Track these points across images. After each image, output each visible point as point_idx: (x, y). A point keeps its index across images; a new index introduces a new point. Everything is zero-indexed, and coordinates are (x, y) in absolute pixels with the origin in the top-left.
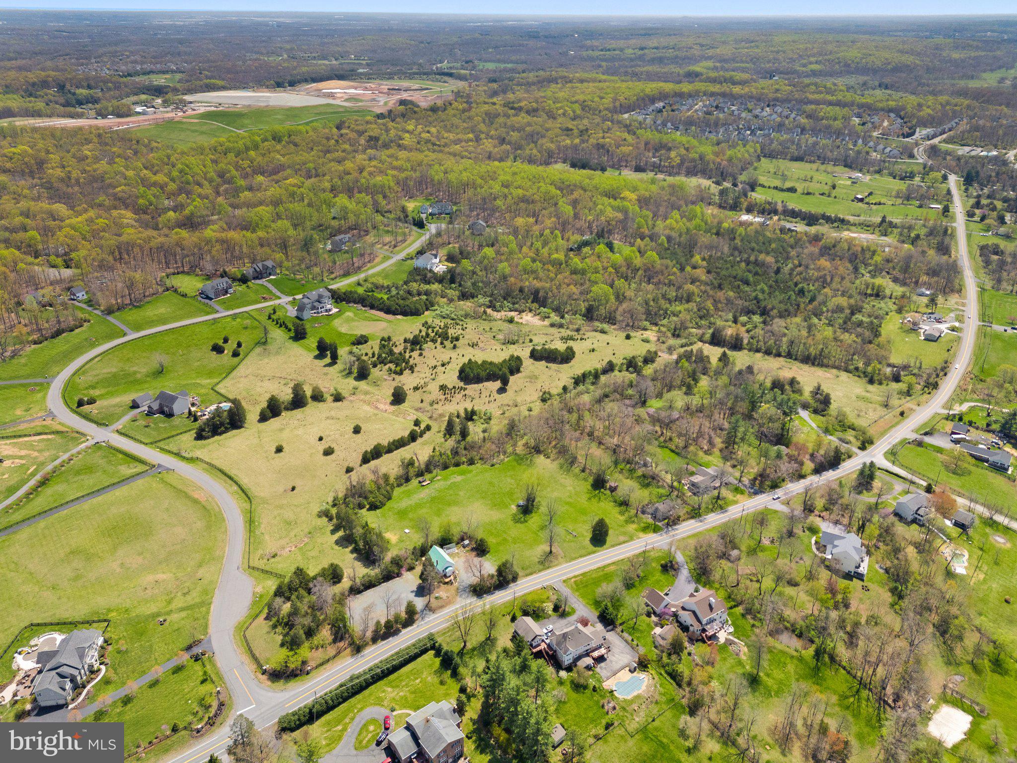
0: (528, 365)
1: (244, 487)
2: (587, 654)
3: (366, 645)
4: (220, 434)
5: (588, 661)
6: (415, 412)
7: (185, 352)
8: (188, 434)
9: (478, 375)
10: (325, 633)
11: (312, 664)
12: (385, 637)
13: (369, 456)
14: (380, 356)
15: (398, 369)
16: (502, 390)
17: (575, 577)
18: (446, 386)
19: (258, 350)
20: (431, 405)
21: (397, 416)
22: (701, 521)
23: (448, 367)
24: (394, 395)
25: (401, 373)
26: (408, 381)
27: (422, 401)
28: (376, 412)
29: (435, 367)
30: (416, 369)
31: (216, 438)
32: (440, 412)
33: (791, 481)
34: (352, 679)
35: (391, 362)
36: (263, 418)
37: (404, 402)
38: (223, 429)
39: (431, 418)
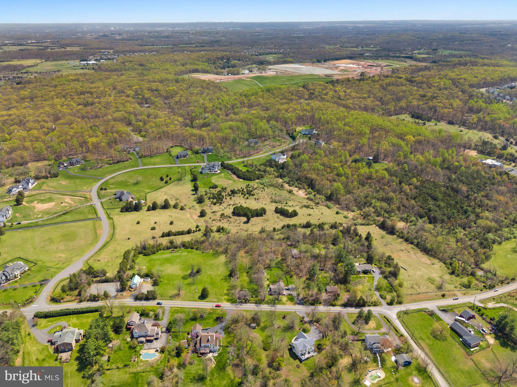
1: (115, 233)
2: (145, 337)
3: (84, 301)
4: (129, 212)
5: (143, 339)
7: (151, 178)
8: (120, 209)
9: (241, 213)
10: (76, 292)
11: (65, 300)
12: (92, 301)
13: (165, 235)
14: (215, 195)
15: (216, 202)
16: (247, 222)
17: (177, 307)
18: (224, 214)
20: (213, 221)
21: (195, 222)
22: (257, 306)
24: (201, 213)
25: (215, 204)
26: (214, 208)
27: (210, 218)
29: (230, 205)
30: (222, 204)
31: (127, 213)
34: (66, 309)
35: (216, 199)
36: (149, 210)
37: (203, 217)
38: (130, 210)
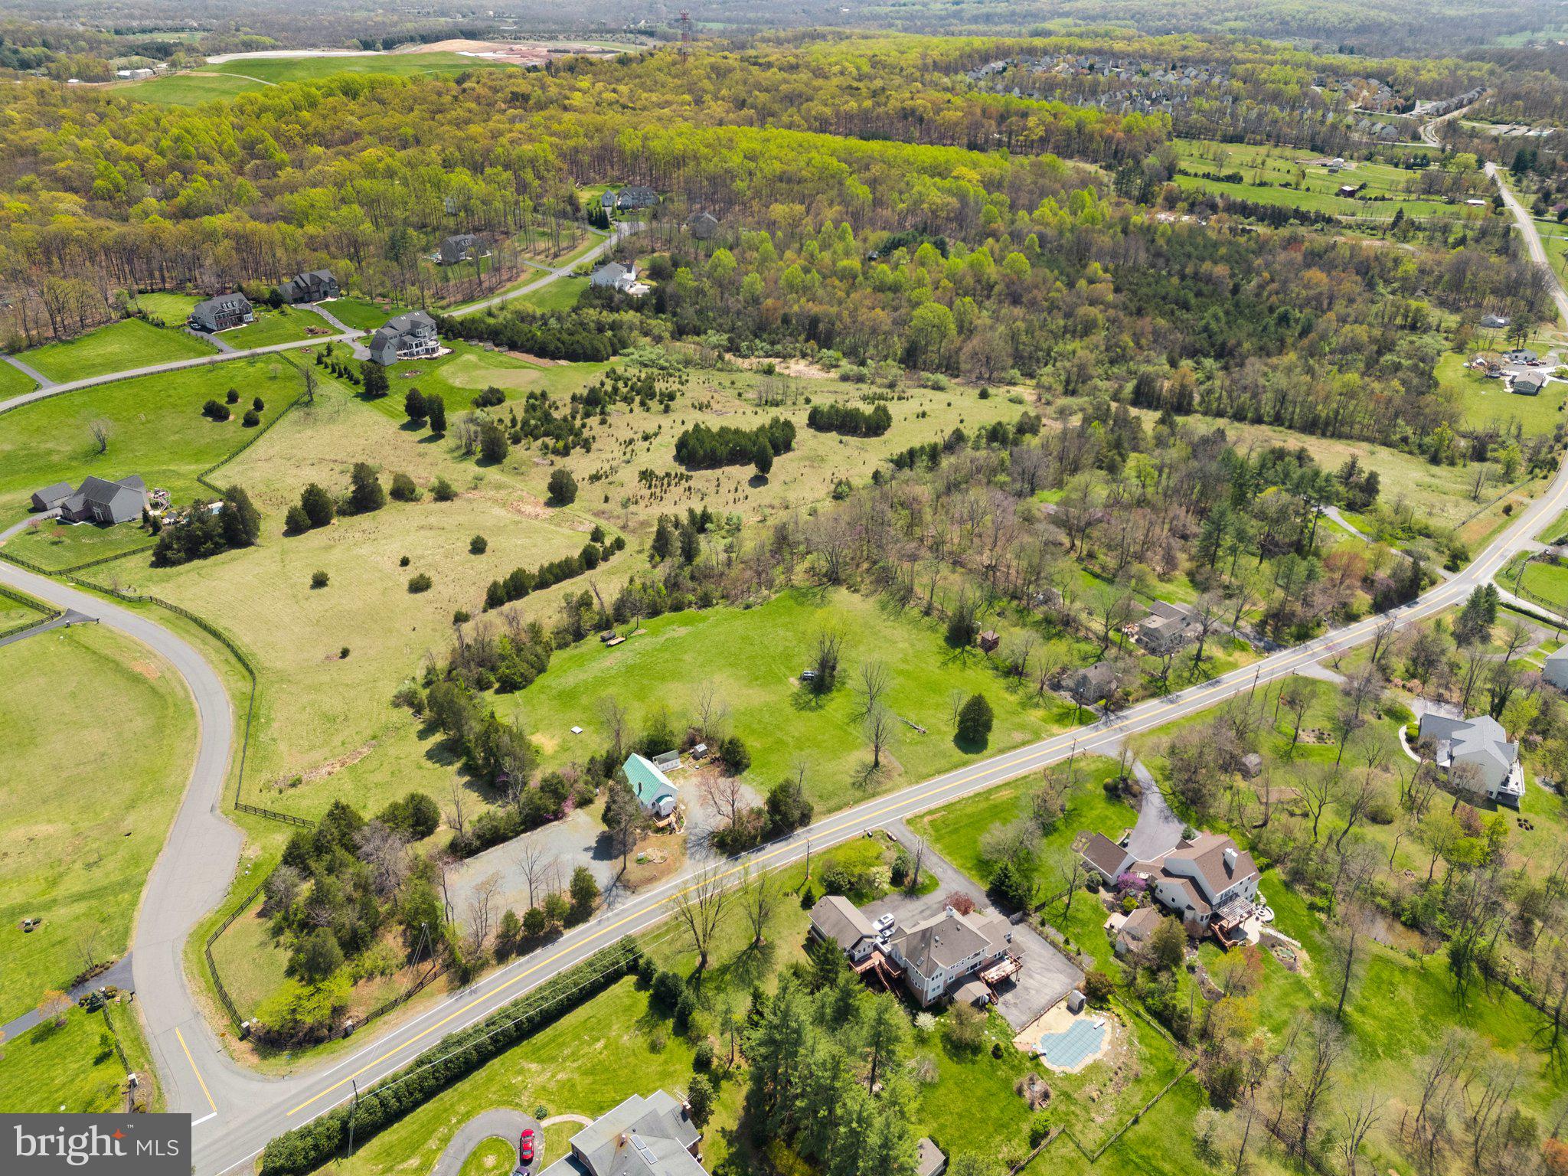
0: (805, 438)
1: (243, 650)
2: (974, 974)
3: (482, 966)
4: (205, 556)
5: (977, 990)
6: (592, 518)
7: (152, 417)
8: (138, 556)
9: (713, 451)
10: (392, 943)
11: (359, 1012)
12: (527, 946)
13: (501, 592)
14: (525, 423)
15: (561, 444)
16: (759, 481)
17: (930, 812)
18: (652, 473)
19: (294, 415)
20: (625, 505)
21: (558, 525)
22: (1172, 702)
23: (656, 442)
24: (552, 488)
25: (565, 452)
26: (578, 465)
27: (607, 500)
28: (517, 518)
29: (631, 441)
30: (594, 446)
31: (196, 563)
32: (641, 518)
33: (1333, 626)
34: (445, 1045)
35: (546, 434)
36: (295, 527)
37: (571, 500)
38: (209, 545)
39: (624, 528)
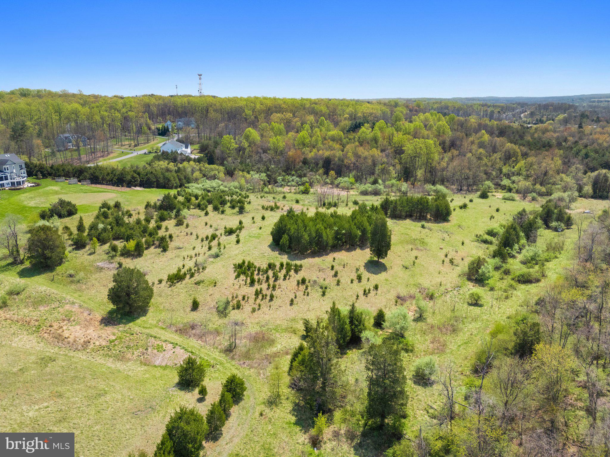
6: (177, 338)
9: (319, 235)
15: (131, 245)
16: (377, 266)
18: (250, 266)
20: (222, 312)
23: (243, 235)
25: (138, 252)
26: (153, 265)
27: (195, 306)
29: (214, 237)
30: (172, 245)
39: (229, 350)
